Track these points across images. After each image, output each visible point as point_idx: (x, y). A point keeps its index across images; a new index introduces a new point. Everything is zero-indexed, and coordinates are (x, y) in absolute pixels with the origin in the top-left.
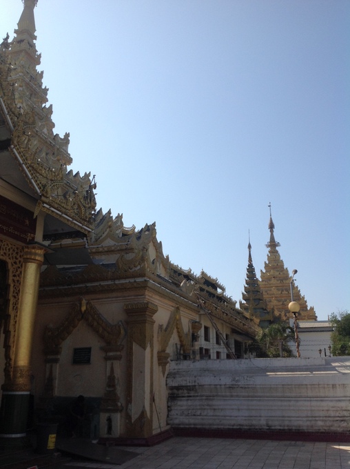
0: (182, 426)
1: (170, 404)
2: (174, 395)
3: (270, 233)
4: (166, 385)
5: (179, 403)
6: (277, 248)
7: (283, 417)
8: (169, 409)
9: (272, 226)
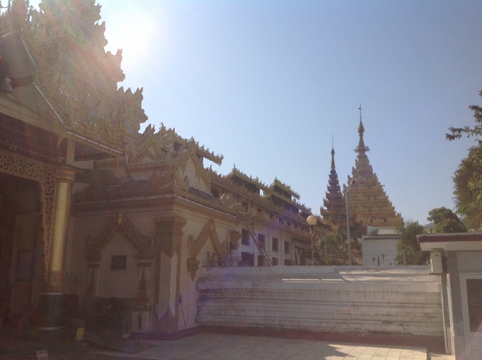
0: (209, 324)
1: (199, 304)
2: (204, 296)
3: (359, 137)
4: (197, 288)
5: (207, 304)
6: (366, 153)
7: (294, 318)
8: (199, 309)
9: (361, 130)
